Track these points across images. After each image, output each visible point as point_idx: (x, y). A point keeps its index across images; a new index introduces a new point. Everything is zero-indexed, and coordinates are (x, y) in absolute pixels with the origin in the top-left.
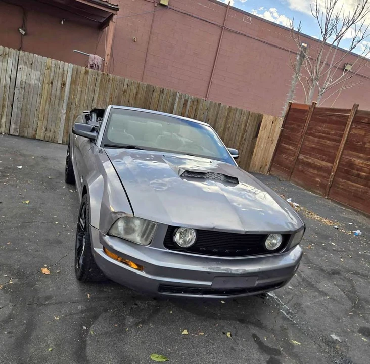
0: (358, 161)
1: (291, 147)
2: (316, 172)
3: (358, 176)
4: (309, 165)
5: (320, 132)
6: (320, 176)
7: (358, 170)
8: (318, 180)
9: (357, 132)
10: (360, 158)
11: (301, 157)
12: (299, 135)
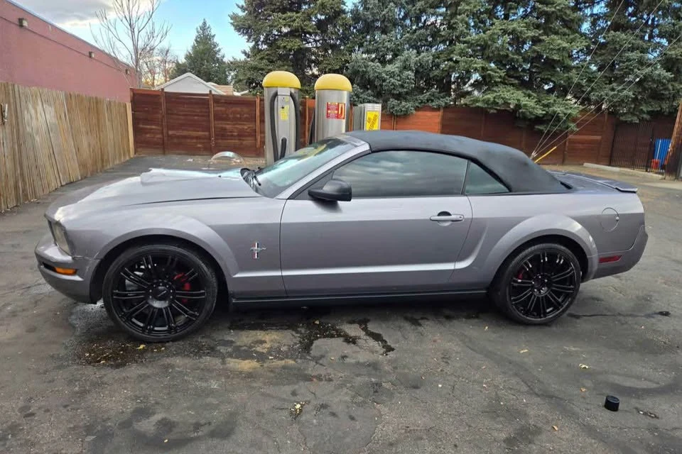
0: (228, 127)
1: (154, 127)
2: (195, 141)
3: (232, 135)
4: (185, 137)
5: (182, 111)
6: (200, 143)
7: (231, 132)
8: (199, 146)
9: (219, 108)
10: (228, 124)
11: (170, 133)
12: (160, 116)
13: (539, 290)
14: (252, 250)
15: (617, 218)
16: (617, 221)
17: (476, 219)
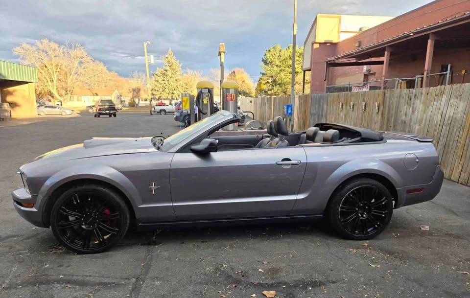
13: (362, 215)
14: (151, 188)
15: (417, 160)
16: (417, 162)
17: (310, 163)
